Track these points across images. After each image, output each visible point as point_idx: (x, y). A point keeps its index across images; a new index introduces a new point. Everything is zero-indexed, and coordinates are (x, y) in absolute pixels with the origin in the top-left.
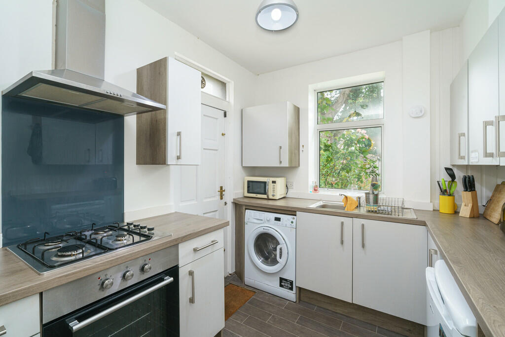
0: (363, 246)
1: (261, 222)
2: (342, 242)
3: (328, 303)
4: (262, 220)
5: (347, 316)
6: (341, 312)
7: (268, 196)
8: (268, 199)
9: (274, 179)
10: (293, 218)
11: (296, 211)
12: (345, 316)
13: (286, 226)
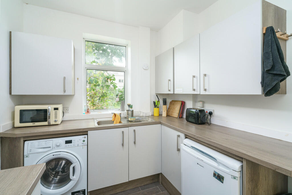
0: (135, 143)
1: (49, 149)
2: (123, 145)
3: (111, 190)
4: (50, 147)
5: (123, 191)
6: (120, 191)
7: (49, 123)
8: (49, 125)
9: (56, 106)
10: (85, 137)
11: (87, 131)
12: (122, 192)
13: (78, 146)
